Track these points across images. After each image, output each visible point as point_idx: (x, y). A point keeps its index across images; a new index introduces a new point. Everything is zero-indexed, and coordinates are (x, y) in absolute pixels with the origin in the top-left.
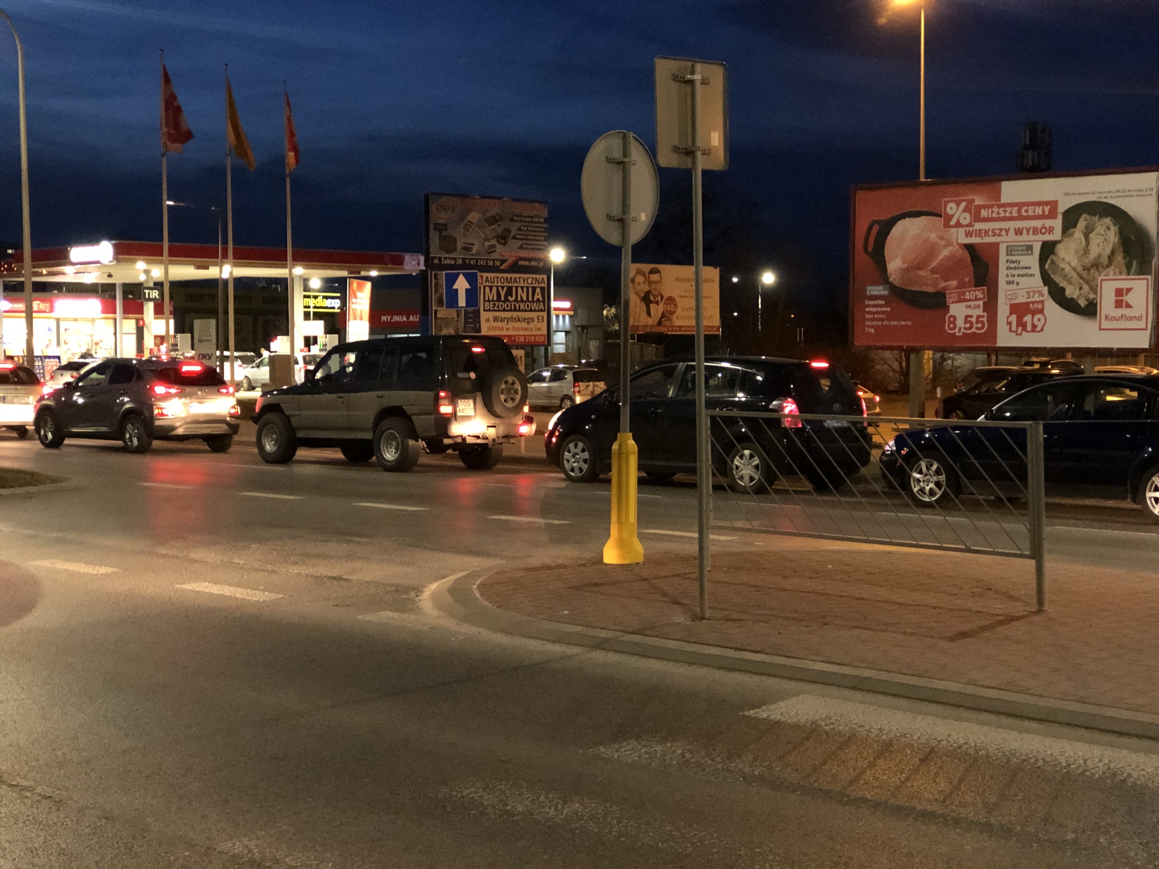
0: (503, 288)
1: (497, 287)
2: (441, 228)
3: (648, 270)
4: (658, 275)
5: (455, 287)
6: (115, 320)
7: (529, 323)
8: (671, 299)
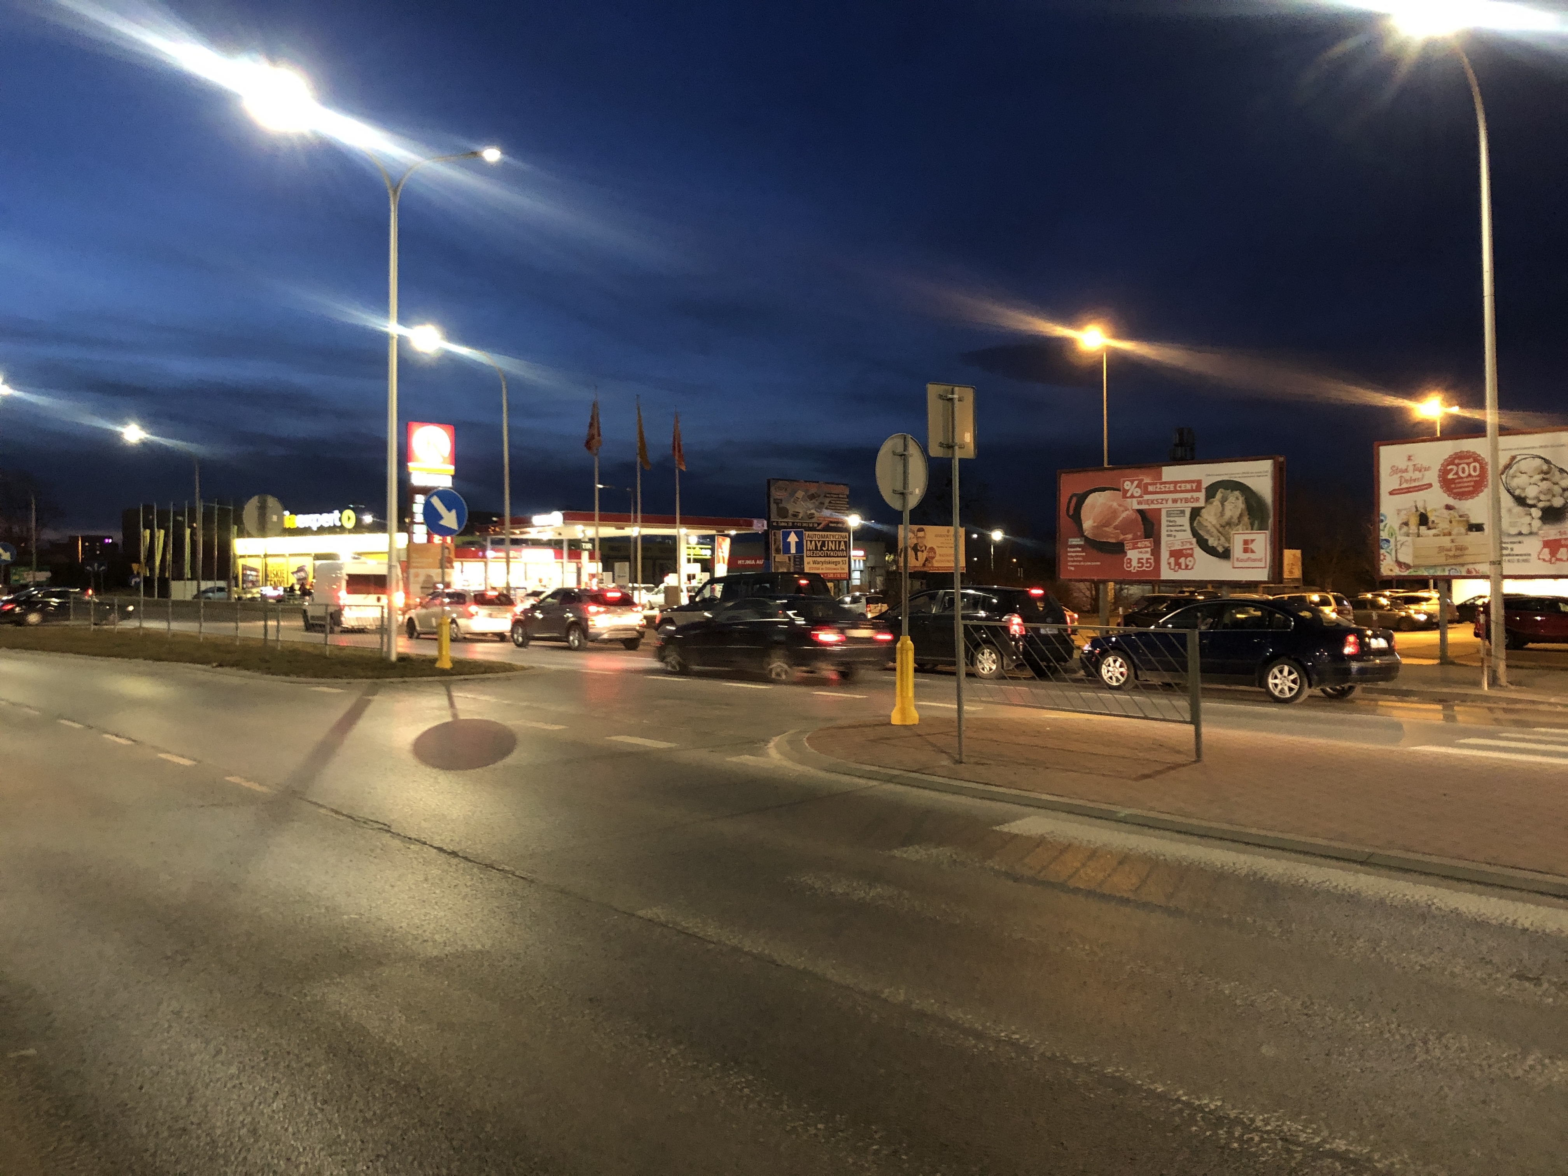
0: (819, 541)
1: (815, 541)
2: (778, 502)
3: (916, 530)
4: (923, 533)
5: (788, 540)
6: (562, 563)
7: (836, 565)
8: (932, 549)
